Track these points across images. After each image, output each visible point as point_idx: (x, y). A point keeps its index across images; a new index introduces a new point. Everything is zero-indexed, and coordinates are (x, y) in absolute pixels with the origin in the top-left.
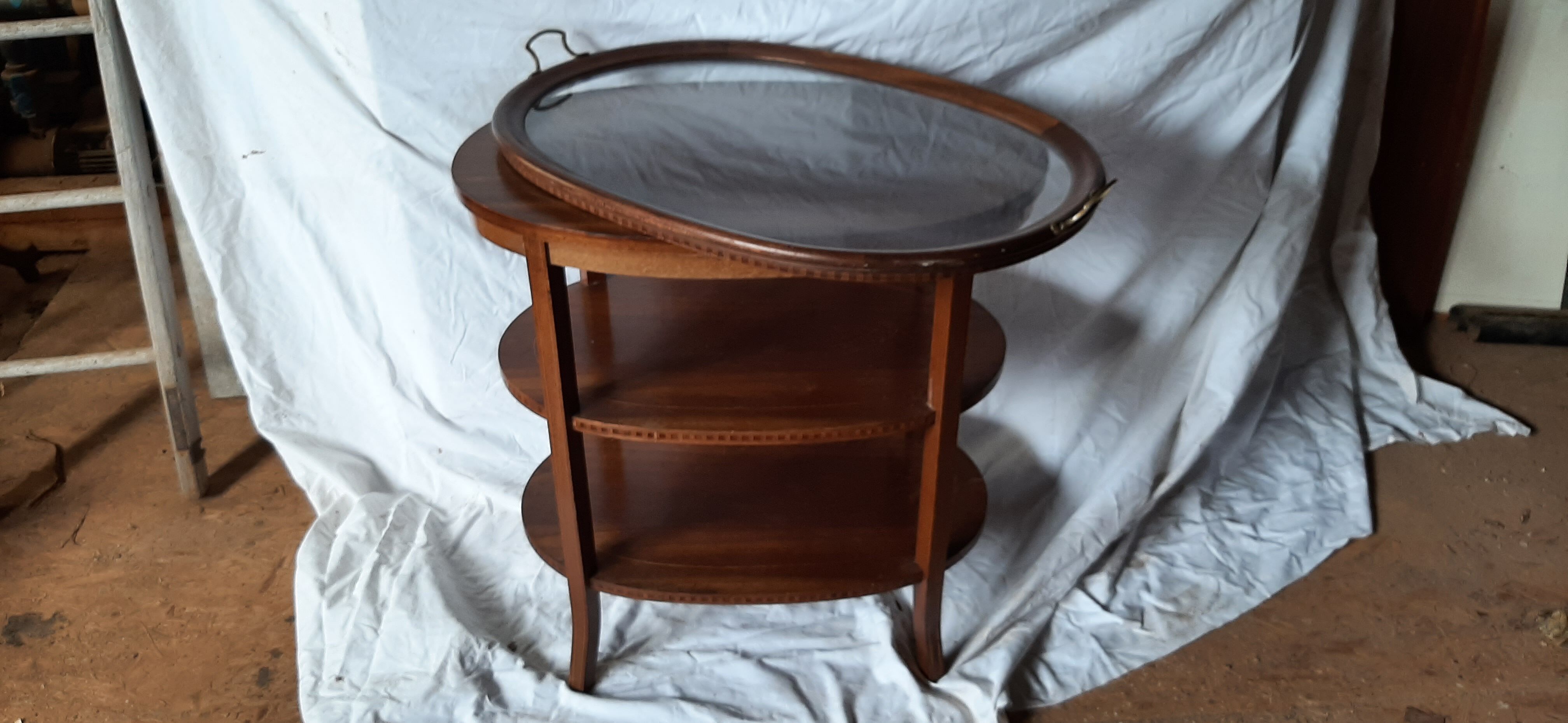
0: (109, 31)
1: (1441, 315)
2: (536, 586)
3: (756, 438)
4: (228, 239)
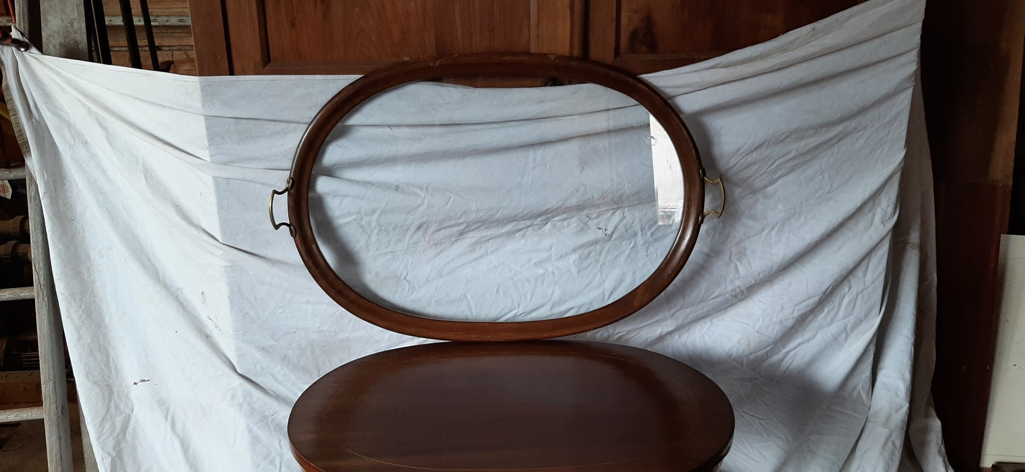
0: (46, 298)
1: (987, 469)
4: (118, 443)
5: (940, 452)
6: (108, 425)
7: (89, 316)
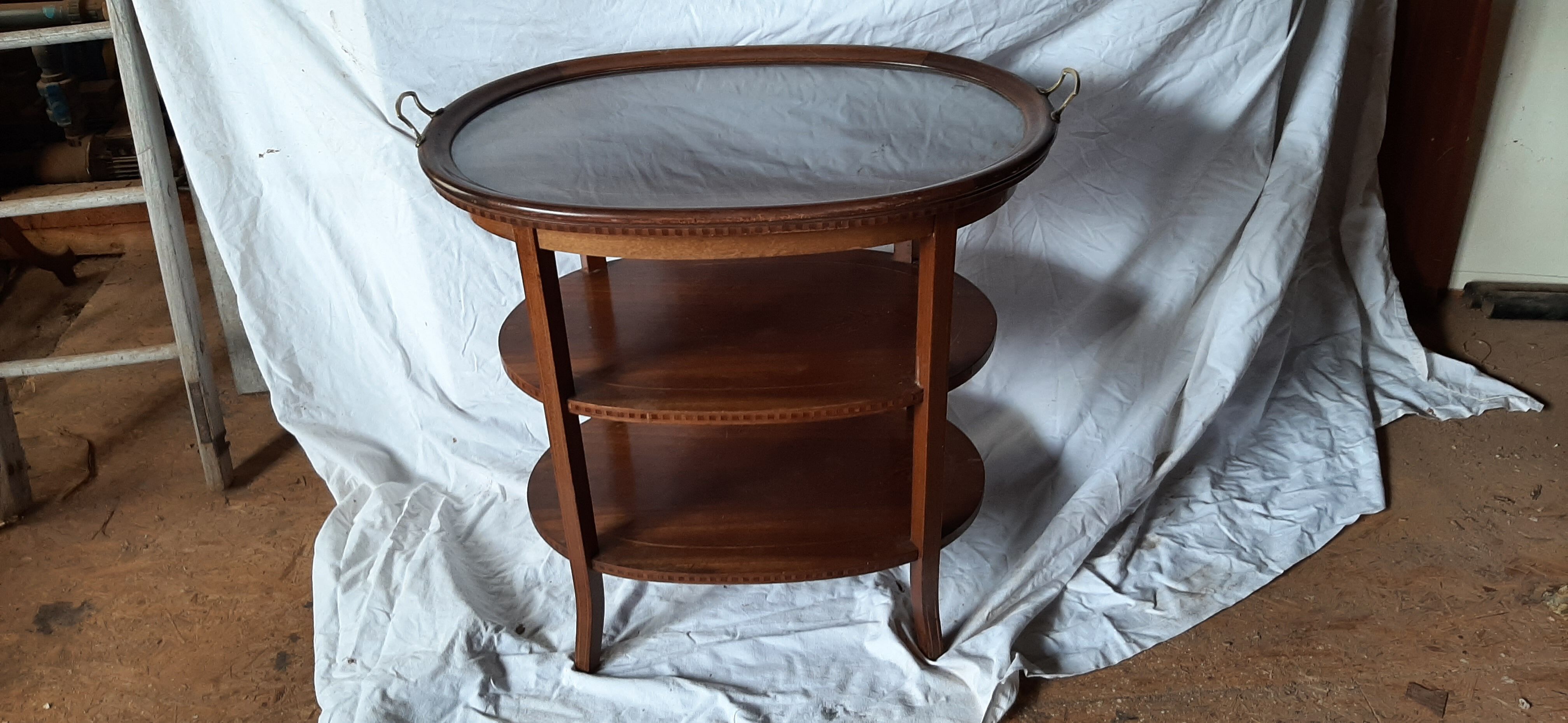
0: (127, 35)
1: (1457, 291)
2: (545, 570)
3: (746, 418)
4: (246, 235)
5: (1379, 255)
6: (231, 210)
7: (188, 61)
